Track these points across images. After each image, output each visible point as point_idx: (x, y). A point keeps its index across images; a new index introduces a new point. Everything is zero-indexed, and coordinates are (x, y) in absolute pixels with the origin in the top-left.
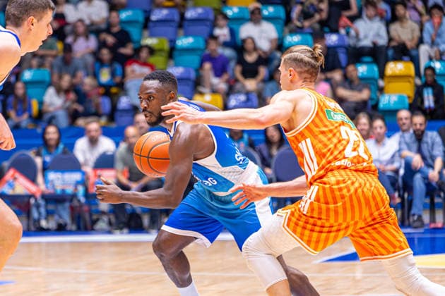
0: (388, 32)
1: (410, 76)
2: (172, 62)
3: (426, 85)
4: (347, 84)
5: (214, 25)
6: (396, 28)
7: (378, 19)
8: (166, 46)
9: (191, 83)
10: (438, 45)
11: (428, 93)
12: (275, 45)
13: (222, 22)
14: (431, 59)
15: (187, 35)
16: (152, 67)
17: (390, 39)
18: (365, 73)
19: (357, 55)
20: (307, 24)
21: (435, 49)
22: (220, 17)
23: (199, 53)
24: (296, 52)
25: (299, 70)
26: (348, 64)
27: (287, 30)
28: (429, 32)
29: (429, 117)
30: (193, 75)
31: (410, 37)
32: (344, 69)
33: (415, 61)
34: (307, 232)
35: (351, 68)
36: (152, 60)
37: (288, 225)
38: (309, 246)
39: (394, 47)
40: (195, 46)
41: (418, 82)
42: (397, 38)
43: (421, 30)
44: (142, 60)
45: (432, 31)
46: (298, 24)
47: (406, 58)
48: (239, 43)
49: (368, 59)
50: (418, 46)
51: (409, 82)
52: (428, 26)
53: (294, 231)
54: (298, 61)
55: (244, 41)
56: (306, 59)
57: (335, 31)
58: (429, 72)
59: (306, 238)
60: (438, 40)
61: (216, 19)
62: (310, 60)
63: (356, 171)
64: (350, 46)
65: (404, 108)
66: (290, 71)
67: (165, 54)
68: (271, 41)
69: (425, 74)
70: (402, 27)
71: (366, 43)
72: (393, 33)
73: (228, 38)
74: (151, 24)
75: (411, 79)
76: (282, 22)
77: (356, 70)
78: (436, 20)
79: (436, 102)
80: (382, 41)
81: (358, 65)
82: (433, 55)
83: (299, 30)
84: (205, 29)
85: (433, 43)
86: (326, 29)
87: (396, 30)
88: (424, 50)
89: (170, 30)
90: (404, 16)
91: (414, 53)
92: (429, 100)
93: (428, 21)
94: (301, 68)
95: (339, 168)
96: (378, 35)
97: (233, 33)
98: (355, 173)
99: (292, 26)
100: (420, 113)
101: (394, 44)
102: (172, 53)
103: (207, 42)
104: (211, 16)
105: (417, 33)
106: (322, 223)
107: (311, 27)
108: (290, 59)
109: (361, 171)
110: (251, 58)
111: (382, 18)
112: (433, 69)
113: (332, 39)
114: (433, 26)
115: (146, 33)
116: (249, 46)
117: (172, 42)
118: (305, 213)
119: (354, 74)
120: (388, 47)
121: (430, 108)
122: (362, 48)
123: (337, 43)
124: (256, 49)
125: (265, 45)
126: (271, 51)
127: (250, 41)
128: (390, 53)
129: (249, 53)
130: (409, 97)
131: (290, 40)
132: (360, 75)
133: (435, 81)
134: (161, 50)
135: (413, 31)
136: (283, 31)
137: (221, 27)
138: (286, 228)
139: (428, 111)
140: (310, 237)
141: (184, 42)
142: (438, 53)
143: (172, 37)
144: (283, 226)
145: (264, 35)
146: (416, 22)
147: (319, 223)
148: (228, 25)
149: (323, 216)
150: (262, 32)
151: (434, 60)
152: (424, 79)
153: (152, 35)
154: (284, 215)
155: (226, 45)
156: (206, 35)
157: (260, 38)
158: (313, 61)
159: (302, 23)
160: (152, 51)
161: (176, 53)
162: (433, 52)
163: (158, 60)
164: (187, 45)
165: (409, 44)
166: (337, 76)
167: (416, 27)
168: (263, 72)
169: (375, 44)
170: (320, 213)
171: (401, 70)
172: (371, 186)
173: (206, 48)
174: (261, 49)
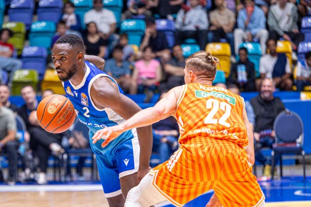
0: (209, 18)
1: (226, 55)
2: (27, 43)
3: (240, 62)
4: (173, 62)
5: (63, 12)
6: (215, 16)
7: (200, 7)
8: (23, 29)
9: (43, 60)
10: (250, 29)
11: (242, 70)
12: (114, 28)
13: (70, 9)
14: (244, 41)
15: (40, 20)
16: (11, 47)
17: (211, 24)
18: (189, 53)
19: (182, 37)
20: (141, 11)
21: (248, 32)
22: (68, 5)
23: (51, 35)
24: (195, 57)
25: (197, 72)
26: (175, 45)
27: (123, 16)
28: (243, 19)
29: (242, 89)
30: (45, 53)
31: (226, 22)
32: (171, 48)
33: (231, 42)
34: (172, 190)
35: (177, 48)
36: (12, 41)
37: (157, 183)
38: (175, 200)
39: (213, 31)
40: (48, 29)
41: (234, 60)
42: (216, 23)
43: (237, 17)
44: (3, 41)
45: (245, 18)
46: (134, 11)
47: (223, 40)
48: (84, 27)
49: (191, 41)
50: (233, 30)
51: (226, 60)
52: (242, 14)
53: (162, 188)
54: (197, 65)
55: (88, 25)
56: (204, 63)
57: (164, 17)
58: (243, 52)
59: (172, 194)
60: (250, 25)
61: (64, 7)
62: (206, 64)
63: (216, 138)
64: (177, 30)
65: (221, 82)
66: (190, 73)
67: (22, 36)
68: (111, 25)
69: (240, 54)
70: (220, 14)
71: (191, 27)
72: (213, 19)
73: (74, 23)
74: (10, 11)
75: (227, 58)
76: (119, 10)
77: (182, 50)
78: (250, 9)
79: (249, 76)
80: (204, 26)
81: (183, 45)
82: (246, 37)
83: (134, 17)
84: (55, 15)
85: (246, 28)
86: (157, 16)
87: (214, 17)
88: (239, 34)
89: (26, 15)
90: (222, 5)
91: (230, 35)
92: (242, 75)
93: (242, 9)
94: (199, 71)
95: (200, 134)
96: (200, 21)
97: (79, 18)
98: (214, 141)
99: (128, 13)
100: (234, 85)
101: (213, 28)
102: (28, 35)
103: (57, 26)
104: (61, 5)
105: (233, 20)
106: (183, 182)
107: (143, 14)
108: (190, 63)
109: (221, 139)
110: (93, 39)
111: (204, 7)
112: (245, 49)
113: (162, 24)
114: (247, 14)
115: (7, 18)
116: (92, 29)
117: (28, 26)
118: (170, 170)
119: (179, 52)
120: (208, 31)
121: (243, 82)
122: (187, 32)
123: (166, 27)
124: (97, 32)
125: (105, 29)
126: (111, 34)
127: (92, 25)
128: (210, 35)
129: (92, 35)
130: (226, 73)
131: (126, 25)
132: (184, 54)
133: (247, 60)
134: (19, 32)
135: (229, 17)
136: (120, 17)
137: (69, 14)
138: (156, 185)
139: (241, 85)
140: (175, 193)
141: (38, 26)
142: (250, 36)
143: (28, 22)
144: (153, 184)
145: (104, 20)
146: (231, 10)
147: (181, 181)
148: (75, 12)
149: (184, 176)
150: (103, 18)
151: (246, 41)
152: (238, 58)
153: (11, 20)
154: (154, 174)
155: (72, 28)
156: (56, 20)
157: (102, 22)
158: (209, 65)
159: (137, 10)
160: (11, 33)
161: (31, 35)
162: (246, 35)
163: (16, 41)
164: (41, 28)
165: (227, 29)
166: (165, 54)
167: (232, 14)
168: (104, 50)
169: (197, 28)
170: (181, 173)
171: (219, 50)
172: (228, 153)
173: (56, 31)
174: (101, 32)
